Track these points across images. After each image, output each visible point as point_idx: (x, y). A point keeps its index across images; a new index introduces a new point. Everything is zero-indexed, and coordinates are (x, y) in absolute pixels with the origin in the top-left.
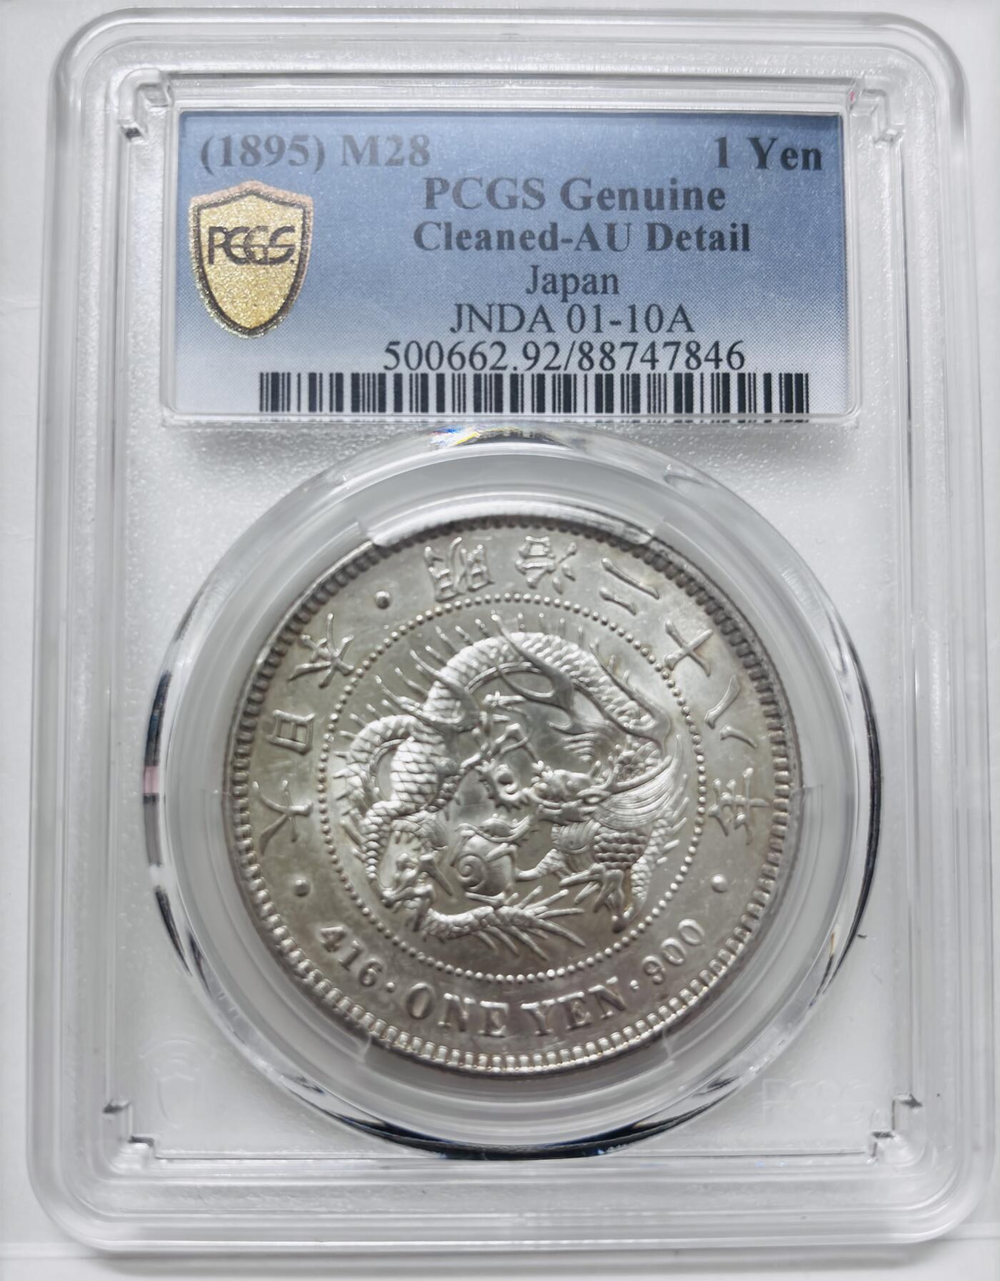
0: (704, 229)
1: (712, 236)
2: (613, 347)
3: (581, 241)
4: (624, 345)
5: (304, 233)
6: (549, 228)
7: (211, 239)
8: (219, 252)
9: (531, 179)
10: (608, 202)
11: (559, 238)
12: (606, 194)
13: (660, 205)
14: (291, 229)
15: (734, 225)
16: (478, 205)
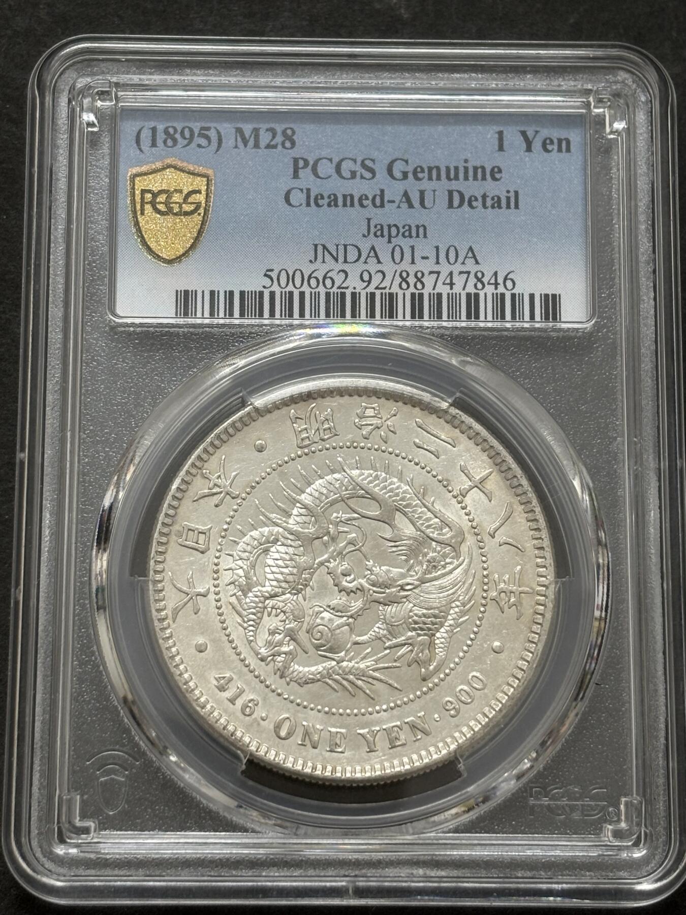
0: (488, 194)
1: (493, 199)
2: (423, 275)
3: (401, 201)
4: (431, 273)
5: (207, 195)
6: (379, 193)
7: (142, 198)
8: (148, 208)
9: (366, 159)
10: (420, 175)
11: (386, 199)
12: (419, 170)
13: (456, 178)
14: (199, 192)
15: (508, 192)
16: (330, 177)
